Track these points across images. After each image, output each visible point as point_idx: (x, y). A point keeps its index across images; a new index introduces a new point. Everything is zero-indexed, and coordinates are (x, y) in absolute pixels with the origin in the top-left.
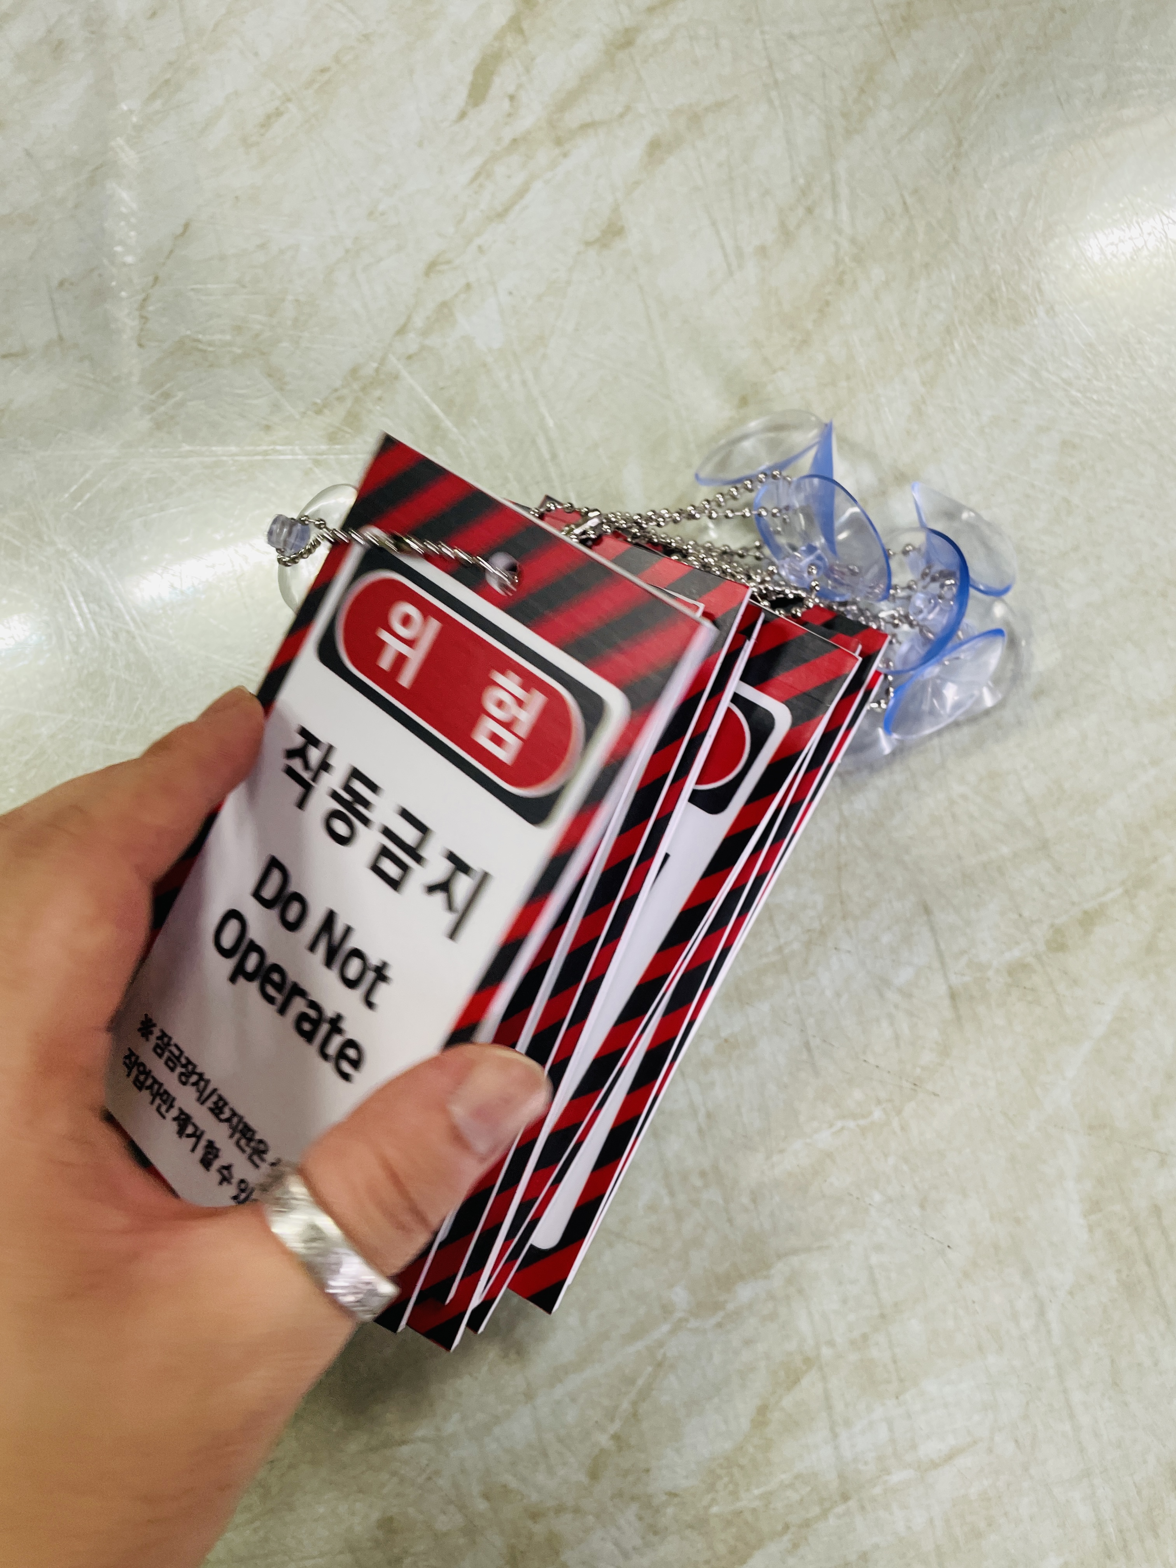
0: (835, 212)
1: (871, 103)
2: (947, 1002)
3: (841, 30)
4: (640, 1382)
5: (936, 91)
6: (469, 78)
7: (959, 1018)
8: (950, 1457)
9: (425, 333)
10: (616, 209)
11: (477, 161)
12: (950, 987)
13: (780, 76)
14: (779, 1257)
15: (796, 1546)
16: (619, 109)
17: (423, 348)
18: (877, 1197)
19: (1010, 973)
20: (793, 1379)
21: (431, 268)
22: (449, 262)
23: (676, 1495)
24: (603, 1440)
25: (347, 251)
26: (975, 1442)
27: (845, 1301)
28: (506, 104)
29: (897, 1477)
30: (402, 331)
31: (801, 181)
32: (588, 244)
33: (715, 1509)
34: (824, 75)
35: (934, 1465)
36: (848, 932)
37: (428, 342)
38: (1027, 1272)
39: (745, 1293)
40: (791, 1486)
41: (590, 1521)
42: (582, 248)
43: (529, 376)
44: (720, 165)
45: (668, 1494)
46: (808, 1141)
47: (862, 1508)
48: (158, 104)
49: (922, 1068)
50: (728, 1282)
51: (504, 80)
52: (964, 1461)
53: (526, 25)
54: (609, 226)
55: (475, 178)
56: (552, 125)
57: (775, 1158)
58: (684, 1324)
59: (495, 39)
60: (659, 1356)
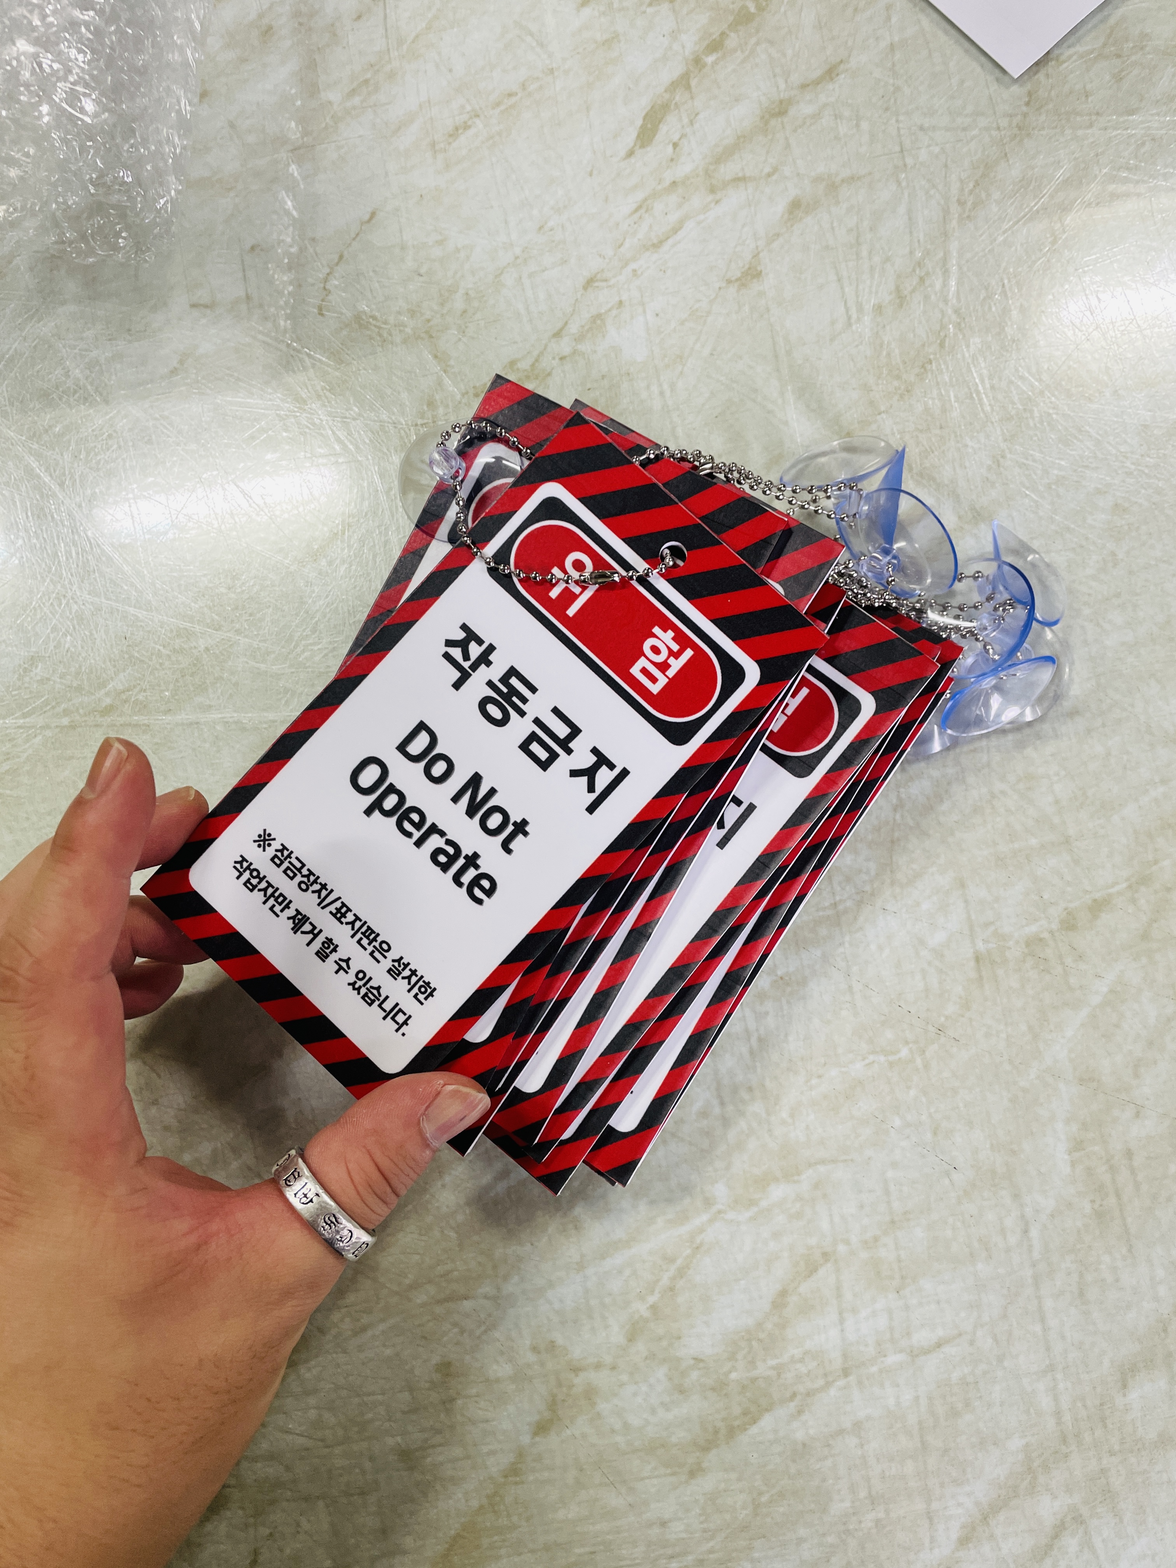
1: (984, 196)
2: (972, 964)
3: (964, 129)
4: (679, 1262)
6: (638, 123)
7: (980, 978)
8: (939, 1345)
9: (580, 338)
10: (756, 256)
11: (640, 196)
12: (976, 951)
13: (909, 161)
14: (810, 1165)
15: (800, 1412)
16: (767, 170)
17: (575, 352)
18: (897, 1122)
19: (1028, 944)
20: (812, 1270)
21: (590, 283)
22: (606, 280)
23: (702, 1361)
24: (641, 1309)
25: (517, 258)
26: (960, 1335)
27: (862, 1207)
28: (670, 148)
29: (893, 1359)
30: (558, 335)
31: (919, 254)
32: (729, 282)
33: (733, 1376)
34: (946, 166)
35: (926, 1351)
36: (895, 897)
37: (581, 347)
38: (1016, 1196)
39: (777, 1192)
40: (801, 1360)
41: (624, 1377)
42: (724, 285)
43: (666, 387)
44: (850, 231)
45: (694, 1359)
46: (843, 1069)
47: (860, 1383)
48: (357, 100)
49: (947, 1018)
50: (764, 1182)
51: (670, 128)
52: (949, 1350)
53: (693, 83)
54: (749, 268)
55: (636, 210)
56: (708, 174)
57: (814, 1081)
58: (722, 1215)
59: (666, 91)
60: (698, 1240)
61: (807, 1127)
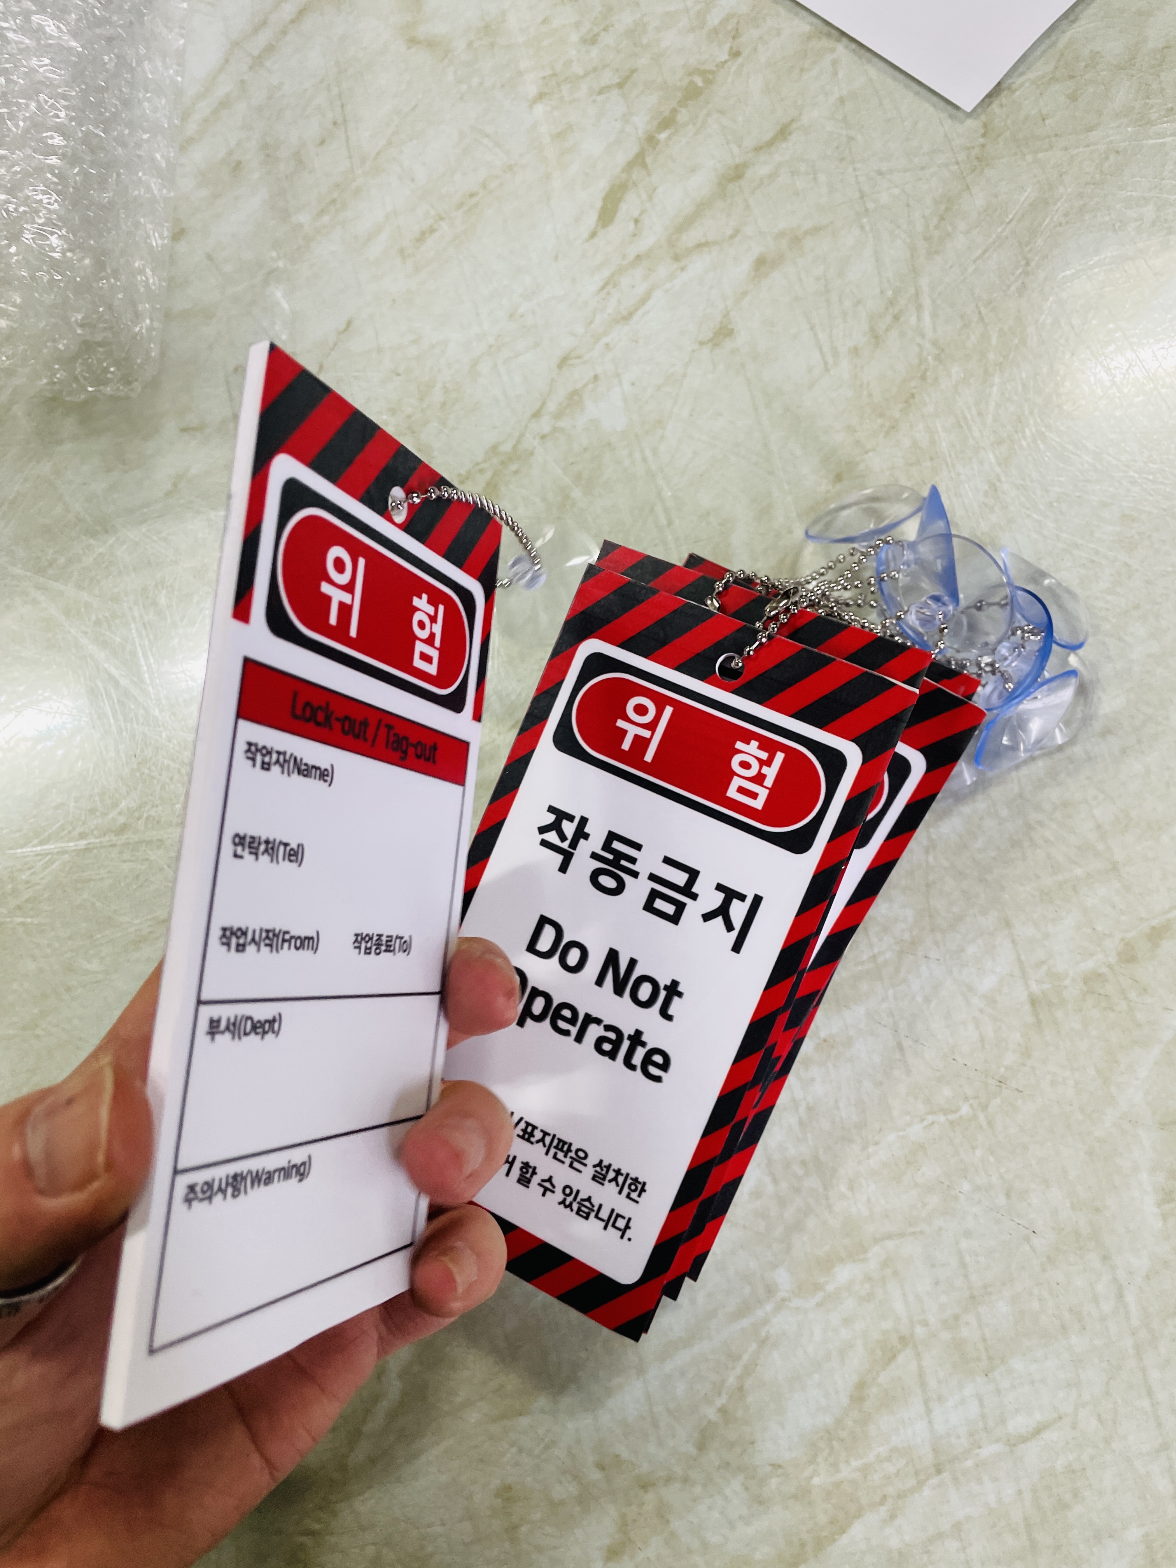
0: (919, 318)
1: (950, 229)
2: (1028, 1007)
3: (923, 168)
4: (745, 1358)
5: (1007, 220)
6: (599, 204)
7: (1039, 1023)
8: (1038, 1431)
9: (558, 416)
10: (726, 315)
11: (606, 273)
12: (1030, 995)
13: (871, 206)
14: (876, 1241)
15: (893, 1517)
16: (729, 232)
17: (555, 429)
18: (966, 1187)
19: (1085, 983)
20: (890, 1357)
21: (564, 362)
22: (579, 357)
23: (780, 1466)
24: (711, 1413)
25: (490, 347)
26: (1060, 1418)
27: (937, 1283)
28: (632, 225)
29: (988, 1450)
30: (537, 415)
31: (890, 293)
32: (702, 343)
33: (816, 1481)
34: (908, 205)
35: (1024, 1439)
36: (936, 943)
37: (561, 424)
38: (1105, 1258)
39: (844, 1274)
40: (889, 1459)
41: (698, 1489)
42: (697, 346)
43: (648, 453)
44: (818, 279)
45: (772, 1465)
46: (901, 1133)
47: (955, 1480)
48: (326, 219)
49: (1006, 1068)
50: (827, 1264)
51: (630, 206)
52: (1050, 1435)
53: (649, 160)
54: (721, 328)
55: (603, 288)
56: (671, 244)
57: (871, 1149)
58: (787, 1303)
59: (623, 171)
60: (763, 1334)
61: (869, 1200)
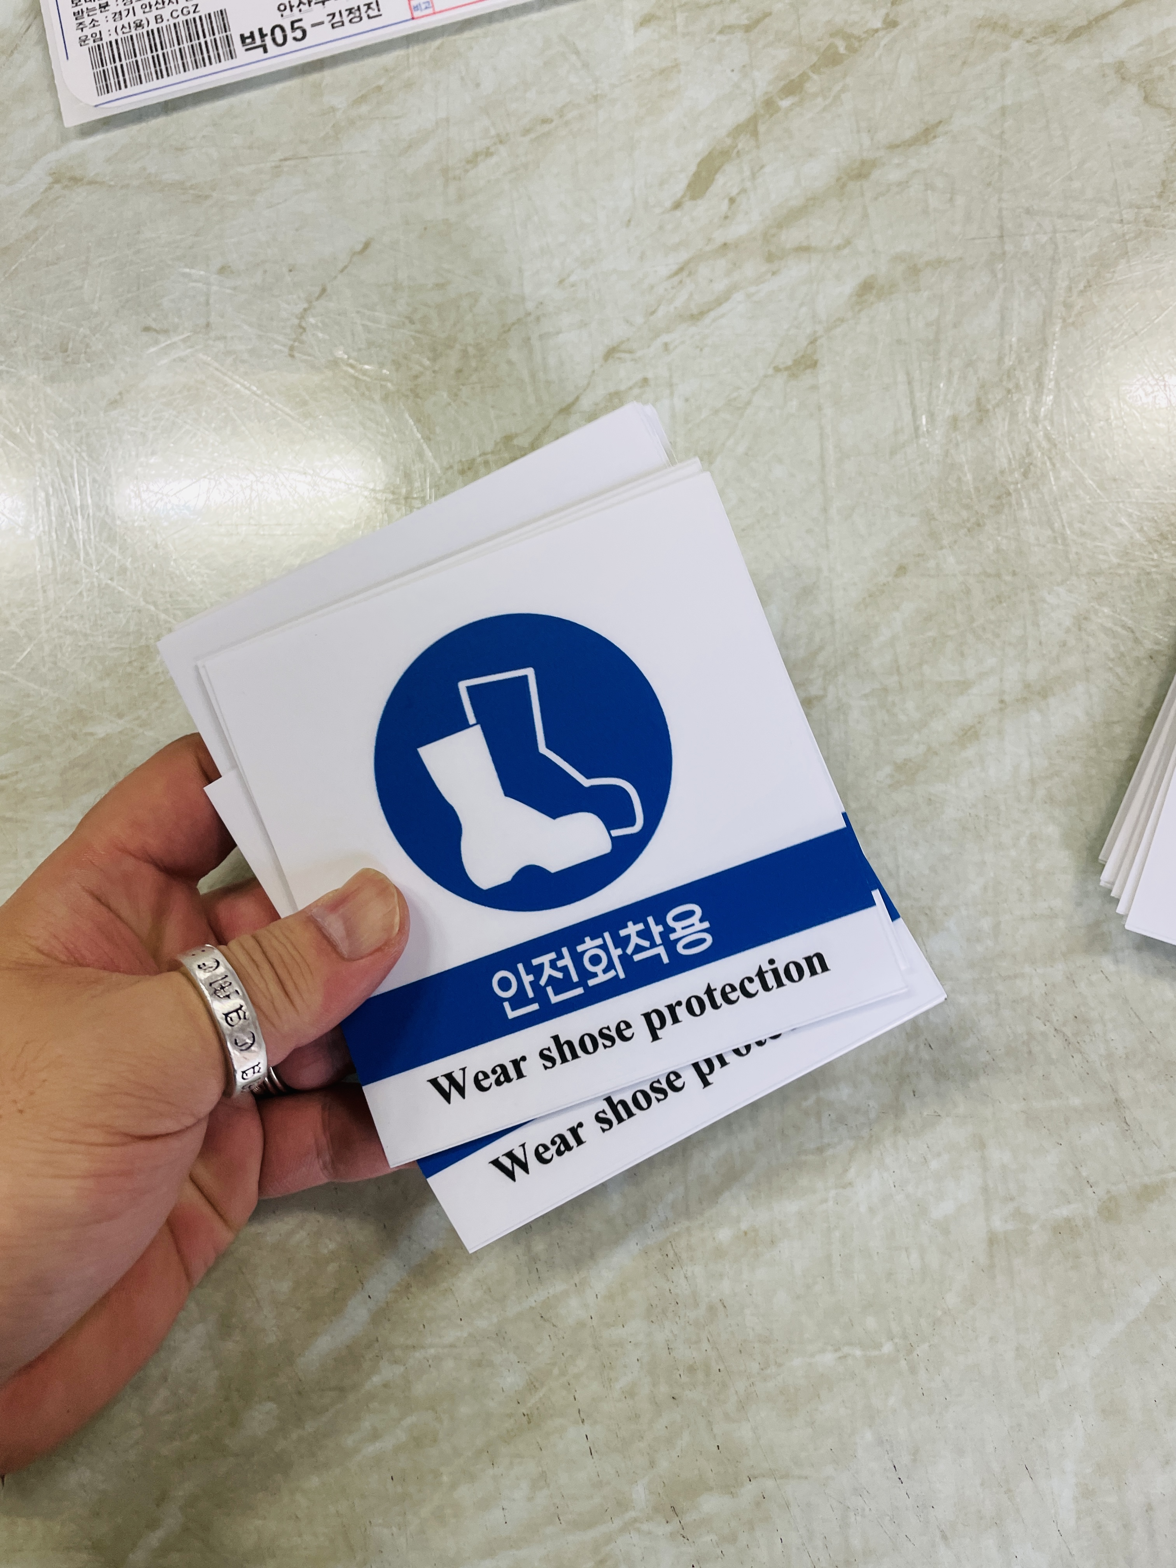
0: (1037, 401)
1: (1096, 299)
2: (983, 1245)
3: (1079, 218)
6: (693, 168)
7: (992, 1267)
10: (813, 342)
11: (683, 256)
12: (990, 1233)
13: (1009, 248)
14: (754, 1476)
16: (838, 241)
19: (1056, 1230)
21: (611, 353)
22: (631, 352)
25: (528, 314)
28: (724, 206)
30: (565, 410)
31: (1009, 362)
32: (777, 369)
34: (1053, 259)
36: (896, 1148)
38: (1003, 1547)
39: (708, 1505)
42: (770, 371)
44: (929, 324)
46: (809, 1360)
48: (364, 109)
49: (945, 1310)
50: (694, 1489)
51: (727, 180)
53: (762, 128)
54: (803, 357)
55: (676, 273)
56: (767, 237)
57: (771, 1370)
59: (728, 135)
61: (756, 1428)
